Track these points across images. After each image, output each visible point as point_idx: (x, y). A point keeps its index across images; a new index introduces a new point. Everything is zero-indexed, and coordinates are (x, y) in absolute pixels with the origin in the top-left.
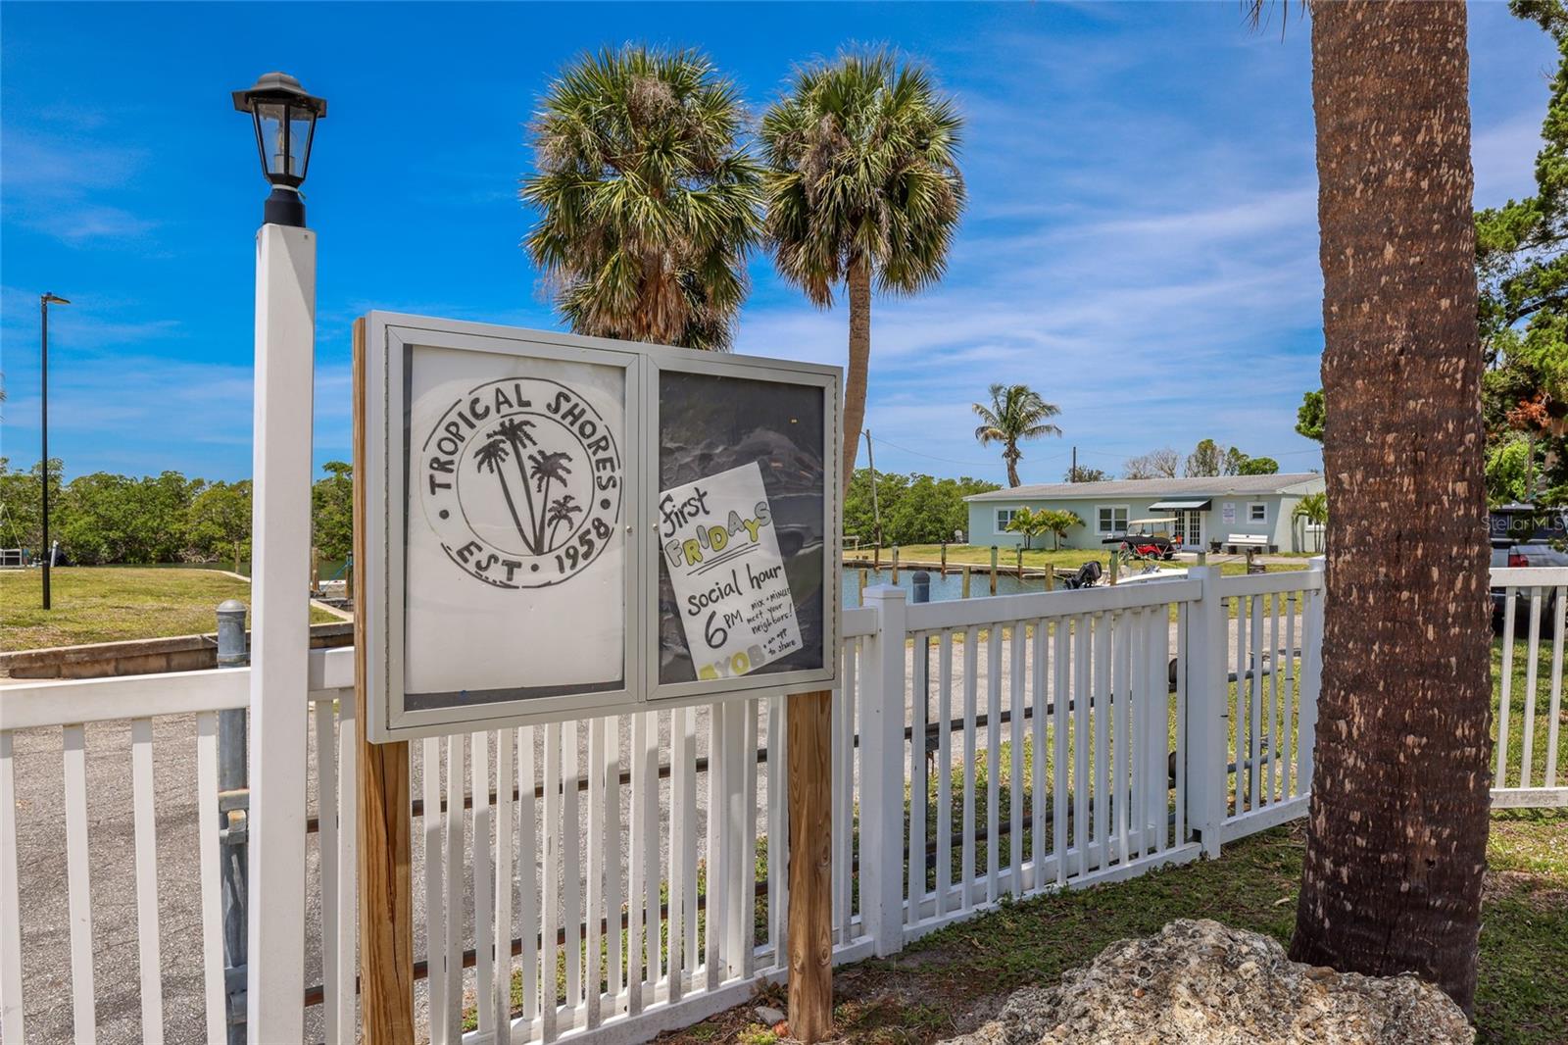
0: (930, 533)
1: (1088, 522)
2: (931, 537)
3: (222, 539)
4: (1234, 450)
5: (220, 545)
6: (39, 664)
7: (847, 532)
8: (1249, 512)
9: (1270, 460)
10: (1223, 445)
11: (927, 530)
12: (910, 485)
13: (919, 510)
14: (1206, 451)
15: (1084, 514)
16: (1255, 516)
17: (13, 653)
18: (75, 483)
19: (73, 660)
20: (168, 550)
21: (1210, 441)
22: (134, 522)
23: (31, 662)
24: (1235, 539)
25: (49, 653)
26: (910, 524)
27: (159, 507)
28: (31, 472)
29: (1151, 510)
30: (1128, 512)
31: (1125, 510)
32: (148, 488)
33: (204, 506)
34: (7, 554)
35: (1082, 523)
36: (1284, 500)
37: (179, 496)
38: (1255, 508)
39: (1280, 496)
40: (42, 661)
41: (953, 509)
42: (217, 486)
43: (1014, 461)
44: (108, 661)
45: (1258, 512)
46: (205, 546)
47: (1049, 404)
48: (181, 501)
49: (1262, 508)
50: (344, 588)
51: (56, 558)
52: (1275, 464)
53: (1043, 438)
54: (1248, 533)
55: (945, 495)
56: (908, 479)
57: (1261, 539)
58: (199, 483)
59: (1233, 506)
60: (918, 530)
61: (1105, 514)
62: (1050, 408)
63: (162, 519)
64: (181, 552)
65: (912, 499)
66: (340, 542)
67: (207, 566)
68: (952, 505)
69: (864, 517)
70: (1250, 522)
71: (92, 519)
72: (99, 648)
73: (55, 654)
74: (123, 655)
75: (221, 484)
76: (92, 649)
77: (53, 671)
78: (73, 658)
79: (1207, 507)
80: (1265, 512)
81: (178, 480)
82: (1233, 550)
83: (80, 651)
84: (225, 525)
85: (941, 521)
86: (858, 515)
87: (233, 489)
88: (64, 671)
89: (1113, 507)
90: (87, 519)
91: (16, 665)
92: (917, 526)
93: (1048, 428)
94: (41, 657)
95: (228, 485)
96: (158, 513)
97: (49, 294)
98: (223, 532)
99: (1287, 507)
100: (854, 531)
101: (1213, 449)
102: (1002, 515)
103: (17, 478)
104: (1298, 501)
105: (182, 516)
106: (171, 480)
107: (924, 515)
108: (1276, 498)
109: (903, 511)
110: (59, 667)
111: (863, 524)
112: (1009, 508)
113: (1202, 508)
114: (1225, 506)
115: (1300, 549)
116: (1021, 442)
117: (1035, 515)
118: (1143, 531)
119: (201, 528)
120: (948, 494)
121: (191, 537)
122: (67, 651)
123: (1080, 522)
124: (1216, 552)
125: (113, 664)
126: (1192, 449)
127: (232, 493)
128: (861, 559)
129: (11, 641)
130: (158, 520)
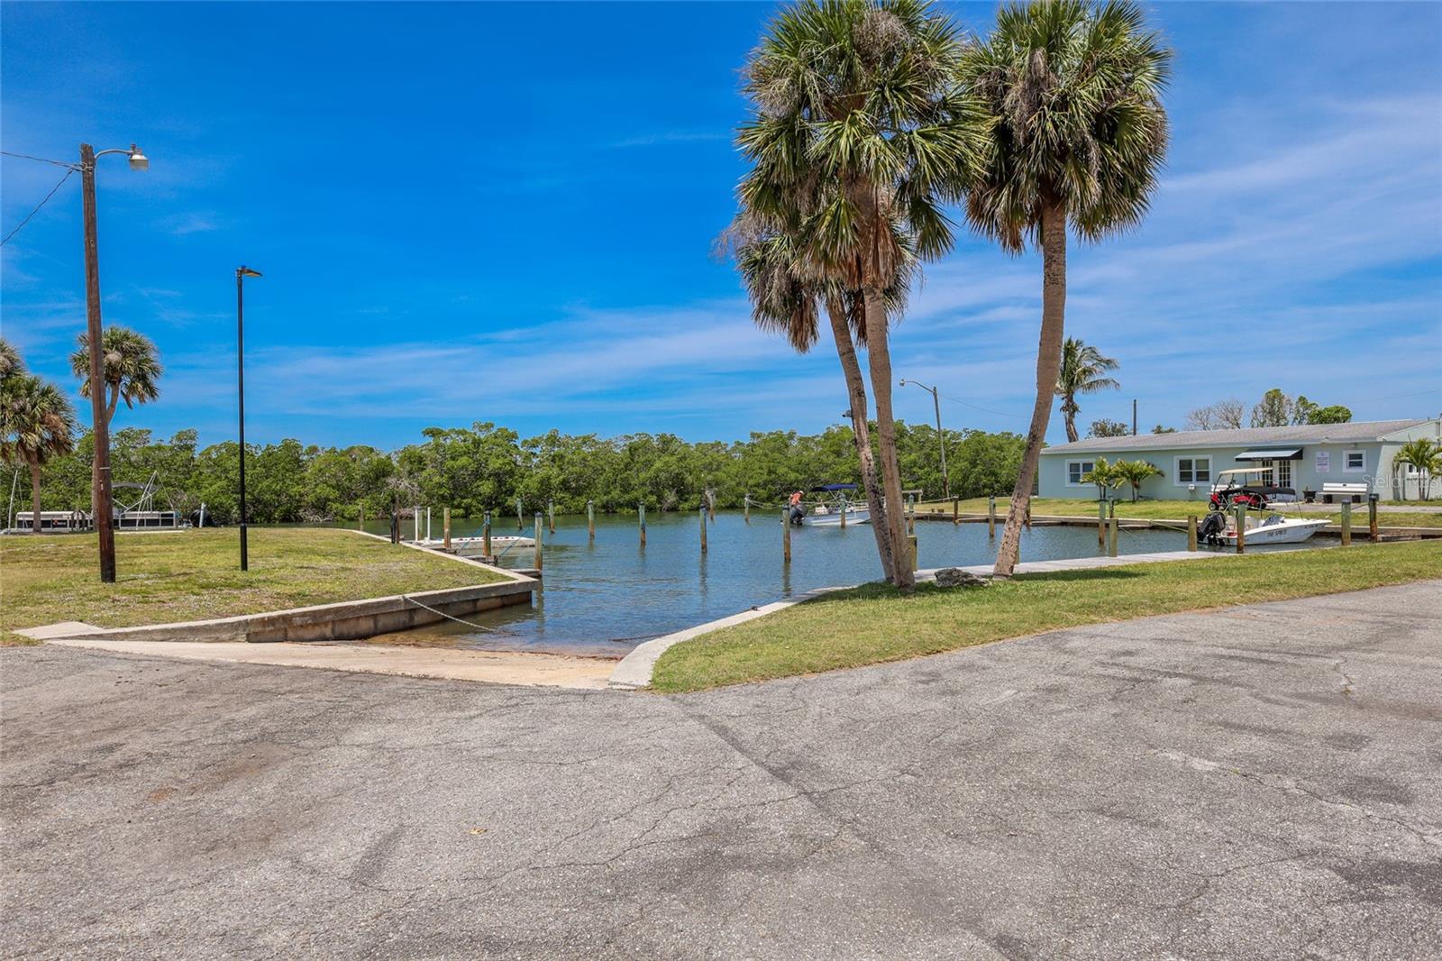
0: (985, 486)
1: (1165, 471)
2: (987, 490)
3: (336, 500)
4: (1302, 399)
5: (334, 506)
6: (271, 628)
7: (906, 486)
8: (1345, 460)
9: (1342, 408)
10: (1291, 395)
11: (981, 483)
12: (963, 439)
13: (974, 464)
14: (1273, 401)
15: (1162, 465)
16: (1352, 464)
17: (249, 617)
18: (207, 453)
19: (299, 623)
20: (288, 511)
21: (1277, 391)
22: (260, 485)
23: (264, 626)
24: (1329, 487)
25: (279, 617)
26: (965, 478)
27: (282, 471)
28: (171, 442)
29: (1237, 460)
30: (1210, 462)
31: (1207, 460)
32: (270, 455)
33: (320, 471)
34: (163, 515)
35: (1161, 474)
36: (1384, 448)
37: (297, 461)
38: (1351, 456)
39: (1380, 444)
40: (273, 625)
41: (1006, 462)
42: (330, 452)
43: (1072, 415)
44: (326, 624)
45: (1355, 461)
46: (321, 506)
47: (1106, 357)
48: (300, 467)
49: (1360, 456)
50: (483, 545)
51: (204, 520)
52: (1348, 411)
53: (1102, 391)
54: (1345, 482)
55: (998, 449)
56: (960, 434)
57: (1360, 488)
58: (313, 450)
59: (1327, 454)
60: (974, 483)
61: (1185, 465)
62: (1108, 362)
63: (284, 483)
64: (301, 512)
65: (967, 453)
66: (439, 502)
67: (324, 526)
68: (1005, 459)
69: (921, 472)
70: (1346, 470)
71: (224, 483)
72: (320, 611)
73: (285, 618)
74: (340, 617)
75: (333, 451)
76: (314, 612)
77: (280, 635)
78: (298, 621)
79: (1299, 456)
80: (1364, 461)
81: (296, 447)
82: (1329, 499)
83: (304, 614)
84: (337, 487)
85: (994, 474)
86: (915, 470)
87: (343, 454)
88: (291, 634)
89: (1194, 458)
90: (220, 483)
91: (252, 629)
92: (972, 479)
93: (1106, 382)
94: (272, 621)
95: (338, 450)
96: (280, 476)
97: (244, 267)
98: (337, 494)
99: (1387, 455)
100: (911, 485)
101: (1281, 398)
102: (1074, 467)
103: (159, 448)
104: (1398, 449)
105: (300, 479)
106: (290, 448)
107: (979, 468)
108: (1376, 446)
109: (958, 465)
110: (286, 630)
111: (920, 479)
112: (1081, 461)
113: (1293, 457)
114: (1318, 454)
115: (1401, 497)
116: (1079, 396)
117: (1111, 466)
118: (1233, 482)
119: (318, 490)
120: (1000, 448)
121: (310, 499)
122: (294, 614)
123: (1158, 473)
124: (1310, 501)
125: (330, 626)
126: (1260, 399)
127: (343, 458)
128: (936, 512)
129: (237, 605)
130: (281, 484)
